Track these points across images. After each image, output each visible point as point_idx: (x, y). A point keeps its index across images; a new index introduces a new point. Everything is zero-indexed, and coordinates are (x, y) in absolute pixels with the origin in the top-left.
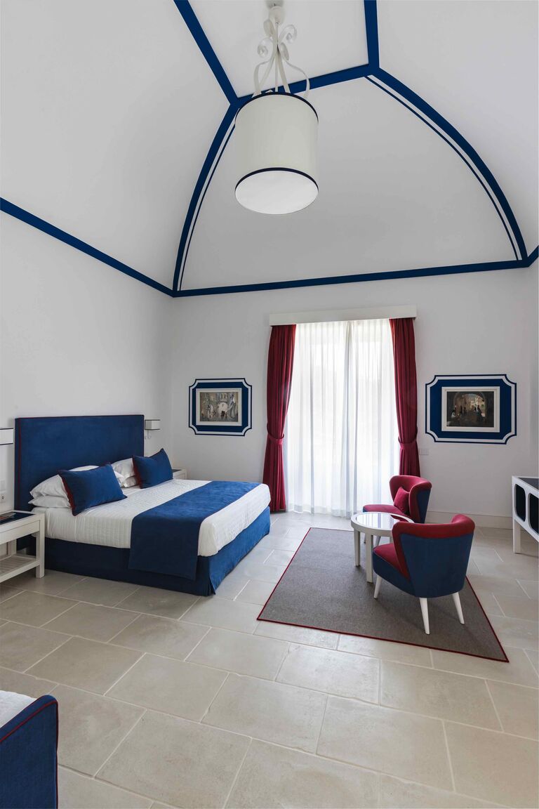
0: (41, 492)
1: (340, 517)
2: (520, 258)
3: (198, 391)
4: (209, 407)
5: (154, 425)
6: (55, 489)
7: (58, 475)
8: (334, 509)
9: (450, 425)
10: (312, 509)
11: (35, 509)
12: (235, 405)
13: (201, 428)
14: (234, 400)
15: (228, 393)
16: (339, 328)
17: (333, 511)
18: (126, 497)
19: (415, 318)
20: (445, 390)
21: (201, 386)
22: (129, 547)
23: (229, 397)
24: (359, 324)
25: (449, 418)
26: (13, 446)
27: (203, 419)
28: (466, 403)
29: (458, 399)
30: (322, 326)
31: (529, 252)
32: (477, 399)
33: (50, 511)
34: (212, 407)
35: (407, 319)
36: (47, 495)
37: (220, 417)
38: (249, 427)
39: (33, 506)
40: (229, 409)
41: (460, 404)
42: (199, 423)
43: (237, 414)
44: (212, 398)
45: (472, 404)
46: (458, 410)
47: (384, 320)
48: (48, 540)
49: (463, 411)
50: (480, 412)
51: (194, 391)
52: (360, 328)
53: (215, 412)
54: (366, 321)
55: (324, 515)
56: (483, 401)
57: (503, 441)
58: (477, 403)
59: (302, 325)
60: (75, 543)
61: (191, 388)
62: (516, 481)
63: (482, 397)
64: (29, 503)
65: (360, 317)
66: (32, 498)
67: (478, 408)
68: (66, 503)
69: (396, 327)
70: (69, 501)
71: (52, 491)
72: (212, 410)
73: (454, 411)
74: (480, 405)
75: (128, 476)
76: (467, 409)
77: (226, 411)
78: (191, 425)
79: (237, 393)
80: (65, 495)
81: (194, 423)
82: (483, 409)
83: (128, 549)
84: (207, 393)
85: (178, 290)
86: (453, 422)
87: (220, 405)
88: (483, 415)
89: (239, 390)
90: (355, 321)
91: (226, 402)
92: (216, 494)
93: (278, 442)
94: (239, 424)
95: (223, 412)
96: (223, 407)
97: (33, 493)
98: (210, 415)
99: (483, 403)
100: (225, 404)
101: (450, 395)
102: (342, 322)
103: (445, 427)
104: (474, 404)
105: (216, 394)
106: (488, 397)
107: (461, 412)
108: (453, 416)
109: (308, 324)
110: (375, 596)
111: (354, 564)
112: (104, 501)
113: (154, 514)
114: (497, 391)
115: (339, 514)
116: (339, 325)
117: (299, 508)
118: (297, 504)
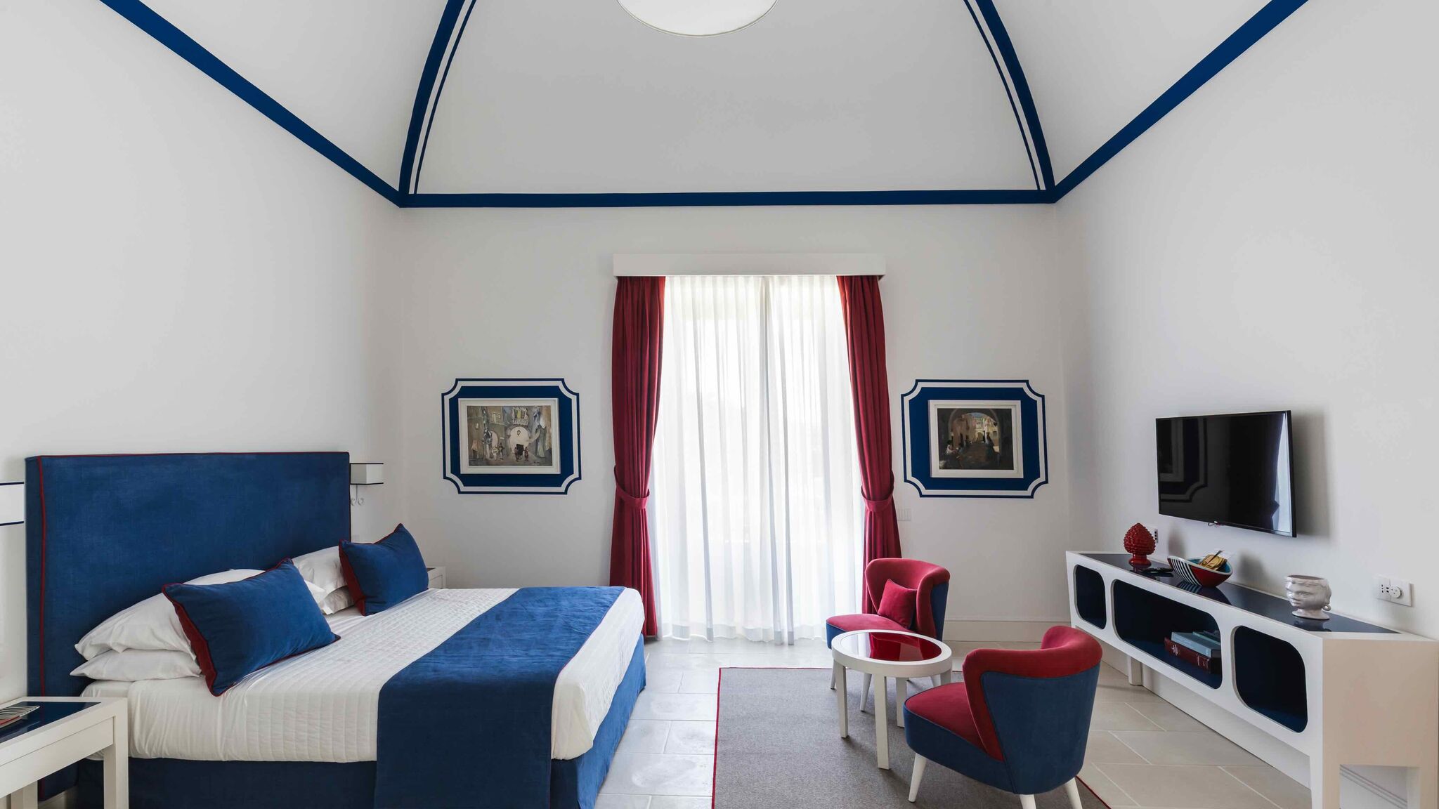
0: (110, 642)
1: (761, 642)
2: (1043, 188)
3: (464, 404)
4: (488, 436)
5: (372, 474)
6: (153, 633)
7: (162, 596)
8: (750, 627)
9: (945, 467)
10: (710, 632)
11: (92, 688)
12: (544, 432)
13: (470, 480)
14: (542, 423)
15: (528, 408)
16: (746, 288)
17: (747, 631)
18: (338, 638)
19: (880, 277)
20: (934, 406)
21: (467, 392)
22: (375, 759)
23: (532, 416)
24: (782, 282)
25: (942, 456)
26: (23, 526)
27: (474, 460)
28: (968, 428)
29: (955, 421)
30: (714, 282)
31: (1058, 178)
32: (985, 422)
33: (138, 689)
34: (494, 436)
35: (868, 277)
36: (128, 649)
37: (513, 456)
38: (576, 475)
39: (85, 682)
40: (533, 440)
41: (959, 429)
42: (466, 469)
43: (550, 451)
44: (494, 418)
45: (978, 431)
46: (956, 441)
47: (827, 277)
48: (136, 765)
49: (964, 443)
50: (991, 445)
51: (454, 404)
52: (784, 289)
53: (502, 447)
54: (795, 278)
55: (731, 640)
56: (995, 424)
57: (1028, 492)
58: (986, 429)
59: (677, 278)
60: (220, 762)
61: (447, 398)
62: (1074, 559)
63: (992, 417)
64: (74, 673)
65: (786, 270)
66: (82, 660)
67: (988, 437)
68: (187, 663)
69: (850, 291)
70: (198, 661)
71: (144, 638)
72: (495, 443)
73: (950, 442)
74: (991, 432)
75: (331, 588)
76: (971, 438)
77: (526, 445)
78: (449, 474)
79: (548, 408)
80: (185, 646)
81: (456, 468)
82: (996, 438)
83: (372, 762)
84: (483, 408)
85: (411, 191)
86: (948, 462)
87: (513, 433)
88: (997, 449)
89: (553, 403)
90: (776, 277)
91: (526, 427)
92: (546, 615)
93: (641, 504)
94: (555, 469)
95: (520, 447)
96: (519, 437)
97: (85, 646)
98: (491, 451)
99: (996, 429)
100: (524, 432)
101: (942, 414)
102: (752, 278)
103: (937, 471)
104: (980, 431)
105: (503, 409)
106: (1003, 417)
107: (961, 445)
108: (949, 451)
109: (688, 278)
110: (912, 798)
111: (838, 735)
112: (289, 652)
113: (431, 675)
114: (1015, 407)
115: (761, 637)
116: (747, 282)
117: (683, 631)
118: (678, 623)
